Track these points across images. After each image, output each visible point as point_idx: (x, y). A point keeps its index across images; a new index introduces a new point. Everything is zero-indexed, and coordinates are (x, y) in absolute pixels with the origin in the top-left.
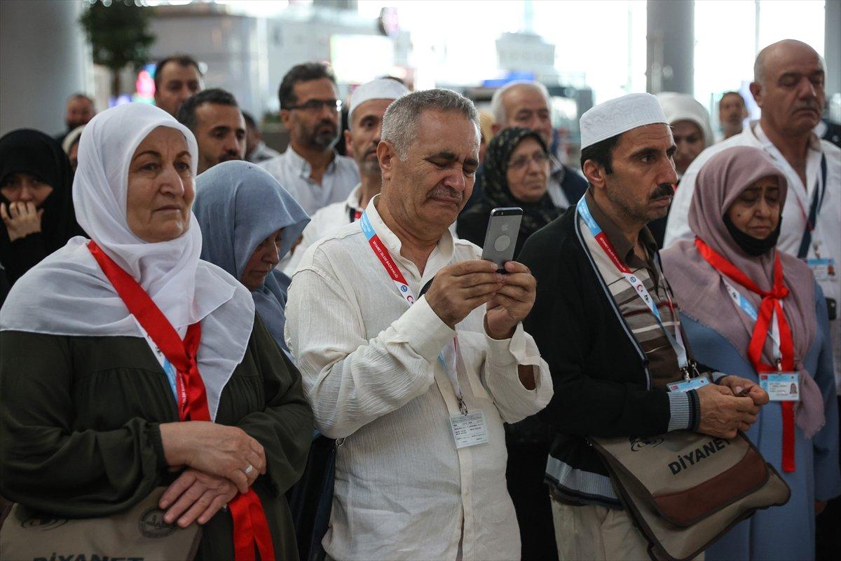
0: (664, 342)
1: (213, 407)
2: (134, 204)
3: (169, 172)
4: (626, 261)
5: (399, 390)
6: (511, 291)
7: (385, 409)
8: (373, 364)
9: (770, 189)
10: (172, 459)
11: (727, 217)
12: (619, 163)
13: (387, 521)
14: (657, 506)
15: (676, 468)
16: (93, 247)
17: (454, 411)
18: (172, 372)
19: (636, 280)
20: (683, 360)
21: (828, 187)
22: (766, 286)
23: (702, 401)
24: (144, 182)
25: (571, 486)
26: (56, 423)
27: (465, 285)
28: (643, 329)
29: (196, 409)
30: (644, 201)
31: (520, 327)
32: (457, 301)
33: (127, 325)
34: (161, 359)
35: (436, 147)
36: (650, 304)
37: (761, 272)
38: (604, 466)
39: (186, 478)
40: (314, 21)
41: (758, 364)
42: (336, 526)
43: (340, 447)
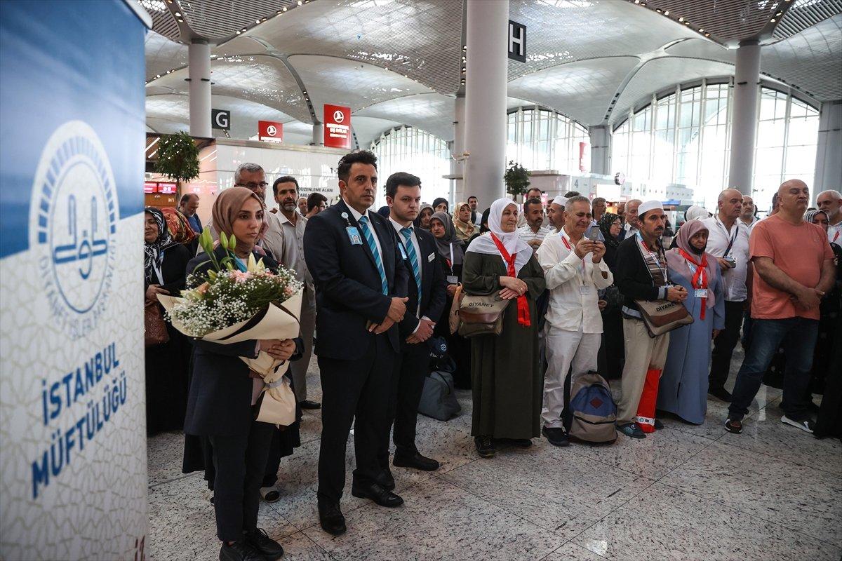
0: (661, 273)
1: (517, 274)
2: (503, 223)
3: (512, 215)
4: (651, 249)
5: (566, 276)
6: (597, 249)
7: (563, 281)
8: (559, 269)
9: (703, 234)
10: (502, 284)
11: (689, 242)
12: (647, 220)
13: (561, 311)
14: (652, 320)
15: (658, 310)
16: (492, 235)
17: (582, 284)
18: (507, 265)
19: (653, 255)
20: (666, 280)
21: (737, 237)
22: (700, 263)
23: (669, 292)
24: (506, 217)
25: (628, 314)
26: (476, 273)
27: (584, 247)
28: (652, 269)
29: (512, 274)
30: (653, 231)
31: (602, 259)
32: (583, 251)
33: (498, 252)
34: (504, 261)
35: (578, 211)
36: (657, 262)
37: (699, 259)
38: (637, 308)
39: (506, 289)
40: (591, 178)
41: (695, 286)
42: (548, 312)
43: (551, 293)
